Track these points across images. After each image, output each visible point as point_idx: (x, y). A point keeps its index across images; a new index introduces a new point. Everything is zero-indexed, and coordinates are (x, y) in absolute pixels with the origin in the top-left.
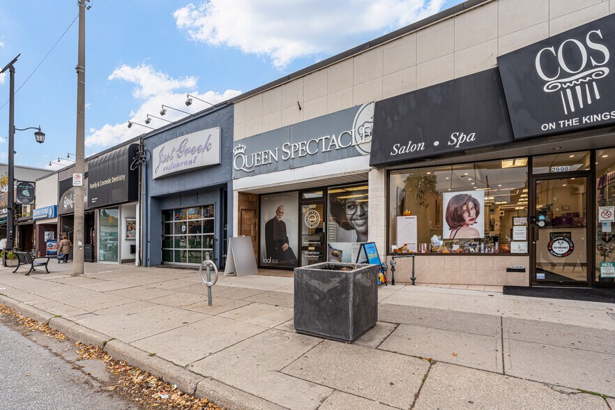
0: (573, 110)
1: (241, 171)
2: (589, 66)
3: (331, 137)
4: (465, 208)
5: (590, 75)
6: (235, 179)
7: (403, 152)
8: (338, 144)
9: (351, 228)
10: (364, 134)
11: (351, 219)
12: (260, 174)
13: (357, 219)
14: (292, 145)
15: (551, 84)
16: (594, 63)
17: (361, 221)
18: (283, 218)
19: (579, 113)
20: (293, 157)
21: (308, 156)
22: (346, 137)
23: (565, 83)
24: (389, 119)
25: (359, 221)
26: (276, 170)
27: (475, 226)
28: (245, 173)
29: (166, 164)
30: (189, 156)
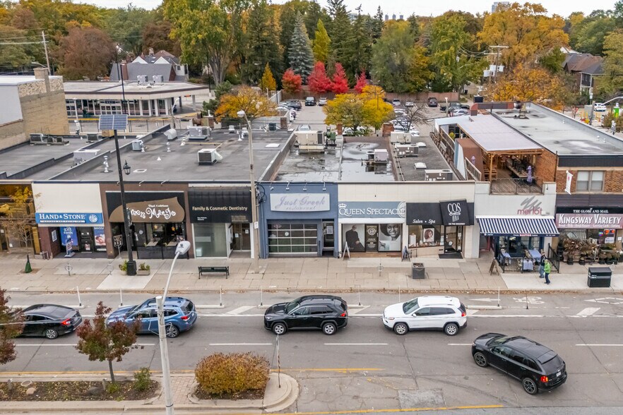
1: (344, 215)
3: (389, 210)
4: (429, 233)
5: (457, 214)
6: (340, 218)
8: (392, 213)
9: (389, 235)
10: (402, 212)
14: (372, 210)
15: (450, 213)
16: (458, 211)
18: (356, 230)
19: (455, 222)
23: (453, 214)
26: (364, 217)
27: (431, 238)
29: (289, 206)
30: (310, 206)
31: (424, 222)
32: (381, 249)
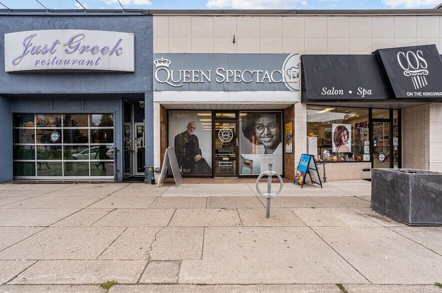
0: (418, 88)
1: (165, 84)
2: (420, 68)
3: (265, 72)
4: (342, 134)
5: (422, 72)
6: (156, 90)
7: (330, 93)
8: (271, 78)
9: (260, 143)
10: (292, 76)
11: (260, 137)
12: (189, 90)
13: (265, 137)
14: (227, 71)
15: (407, 72)
16: (422, 67)
17: (268, 139)
18: (194, 133)
19: (422, 90)
20: (228, 81)
21: (242, 82)
22: (278, 74)
23: (413, 73)
24: (315, 70)
25: (266, 139)
26: (209, 89)
27: (347, 145)
28: (171, 87)
29: (40, 57)
30: (87, 56)
31: (346, 92)
32: (245, 171)
